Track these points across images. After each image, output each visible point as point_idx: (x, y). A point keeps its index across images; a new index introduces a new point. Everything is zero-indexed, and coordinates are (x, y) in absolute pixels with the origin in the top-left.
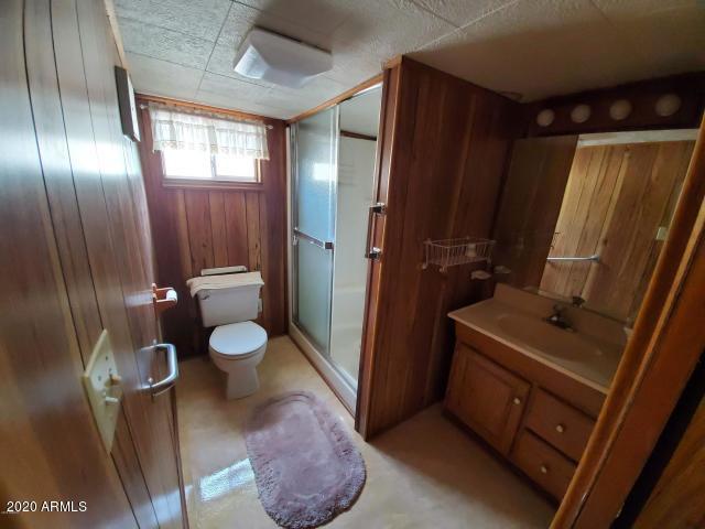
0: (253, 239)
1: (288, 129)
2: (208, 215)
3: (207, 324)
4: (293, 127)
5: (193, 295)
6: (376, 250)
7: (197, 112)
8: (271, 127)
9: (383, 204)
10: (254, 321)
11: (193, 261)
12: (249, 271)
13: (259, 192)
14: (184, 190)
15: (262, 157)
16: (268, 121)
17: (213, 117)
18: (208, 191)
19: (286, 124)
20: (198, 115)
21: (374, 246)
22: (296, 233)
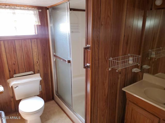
0: (35, 59)
1: (48, 10)
2: (15, 51)
3: (17, 99)
4: (50, 9)
5: (10, 87)
6: (88, 65)
7: (7, 7)
8: (40, 11)
9: (89, 46)
10: (38, 96)
11: (10, 71)
12: (35, 74)
13: (37, 39)
14: (4, 41)
15: (37, 24)
16: (39, 8)
17: (15, 9)
18: (14, 40)
19: (47, 8)
20: (8, 8)
21: (87, 63)
22: (55, 56)
